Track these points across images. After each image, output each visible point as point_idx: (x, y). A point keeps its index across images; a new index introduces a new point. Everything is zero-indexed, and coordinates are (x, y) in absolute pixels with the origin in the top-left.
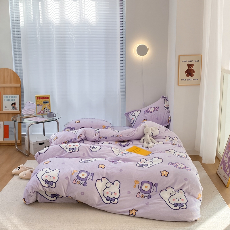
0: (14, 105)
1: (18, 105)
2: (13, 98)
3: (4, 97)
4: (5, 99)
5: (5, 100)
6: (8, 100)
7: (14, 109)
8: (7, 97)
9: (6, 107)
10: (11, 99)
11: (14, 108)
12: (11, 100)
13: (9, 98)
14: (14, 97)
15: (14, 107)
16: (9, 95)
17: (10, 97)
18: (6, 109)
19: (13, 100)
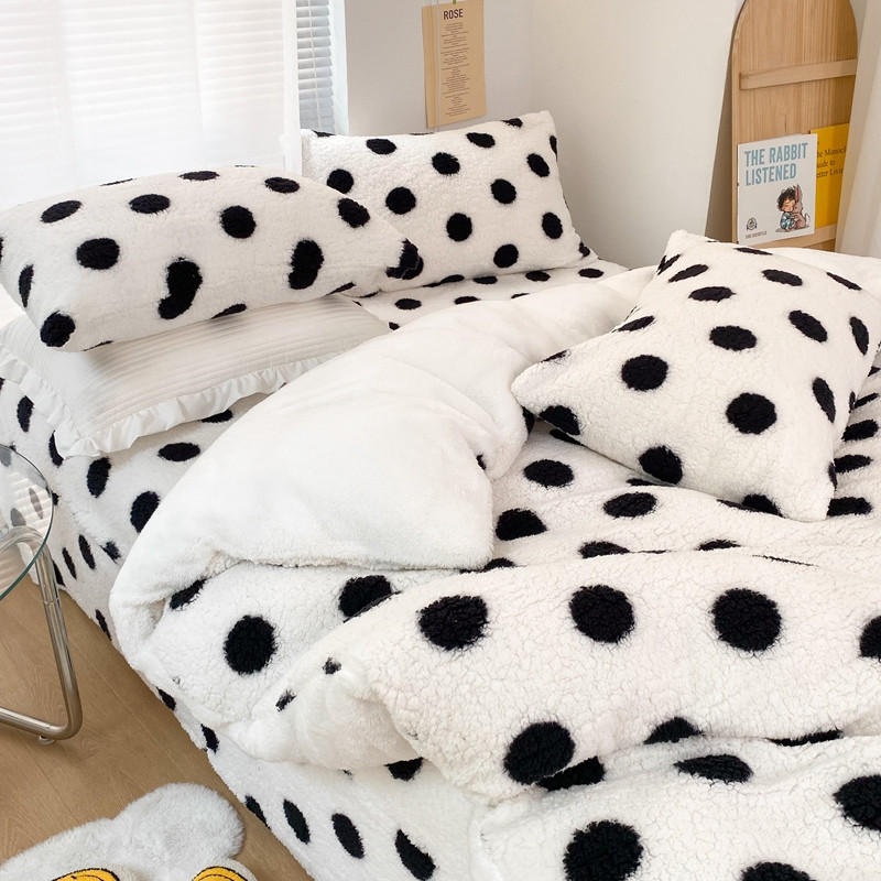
0: (789, 203)
1: (809, 204)
2: (790, 162)
3: (740, 159)
4: (750, 169)
5: (750, 181)
6: (762, 175)
7: (792, 230)
8: (758, 158)
9: (752, 224)
10: (779, 163)
11: (793, 221)
12: (778, 173)
13: (767, 165)
14: (794, 152)
15: (791, 216)
16: (767, 145)
17: (772, 157)
18: (754, 235)
19: (788, 175)
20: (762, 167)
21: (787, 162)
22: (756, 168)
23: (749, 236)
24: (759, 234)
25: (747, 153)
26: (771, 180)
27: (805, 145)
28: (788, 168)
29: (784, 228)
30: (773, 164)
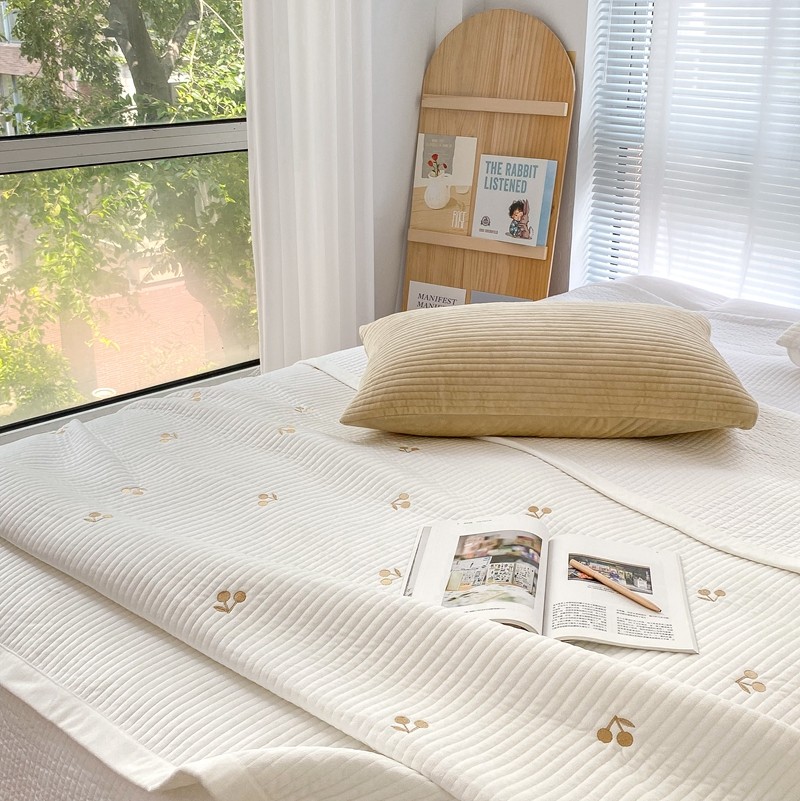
0: (518, 214)
1: (534, 219)
2: (522, 178)
3: (483, 166)
4: (489, 176)
5: (488, 186)
6: (498, 183)
7: (517, 236)
8: (495, 167)
10: (513, 177)
11: (519, 230)
12: (512, 185)
13: (503, 176)
14: (527, 171)
15: (518, 225)
16: (505, 159)
17: (508, 170)
18: (487, 231)
19: (519, 189)
20: (499, 177)
21: (519, 178)
22: (494, 176)
23: (482, 230)
24: (491, 232)
25: (488, 163)
26: (505, 190)
27: (536, 167)
28: (520, 184)
29: (512, 233)
30: (507, 177)
